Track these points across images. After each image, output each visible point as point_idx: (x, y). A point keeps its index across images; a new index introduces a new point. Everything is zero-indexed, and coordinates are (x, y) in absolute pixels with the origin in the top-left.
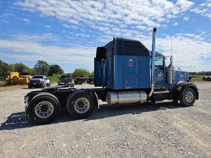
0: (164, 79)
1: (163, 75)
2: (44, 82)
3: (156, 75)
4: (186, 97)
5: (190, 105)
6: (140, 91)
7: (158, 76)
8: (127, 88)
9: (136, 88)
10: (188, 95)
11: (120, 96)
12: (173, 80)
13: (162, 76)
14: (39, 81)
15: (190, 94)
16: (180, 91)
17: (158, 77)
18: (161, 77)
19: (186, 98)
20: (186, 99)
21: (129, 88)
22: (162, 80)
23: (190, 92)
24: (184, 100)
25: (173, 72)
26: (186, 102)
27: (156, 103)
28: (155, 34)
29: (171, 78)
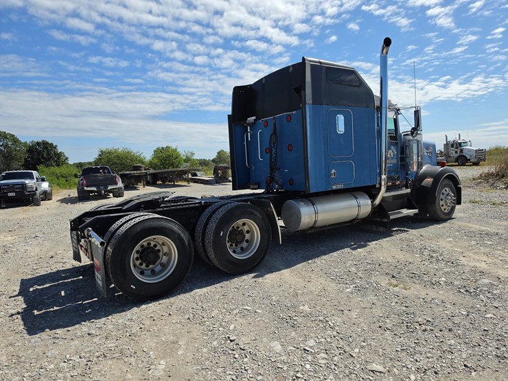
0: (398, 161)
2: (36, 190)
4: (442, 200)
5: (448, 217)
7: (388, 156)
8: (334, 187)
9: (353, 186)
10: (445, 195)
11: (320, 207)
12: (418, 162)
13: (394, 154)
14: (24, 186)
15: (447, 193)
16: (429, 187)
17: (388, 158)
18: (392, 158)
19: (442, 203)
20: (441, 205)
21: (340, 187)
22: (394, 164)
23: (447, 189)
24: (437, 207)
25: (418, 145)
26: (441, 211)
27: (391, 217)
28: (387, 53)
29: (415, 158)
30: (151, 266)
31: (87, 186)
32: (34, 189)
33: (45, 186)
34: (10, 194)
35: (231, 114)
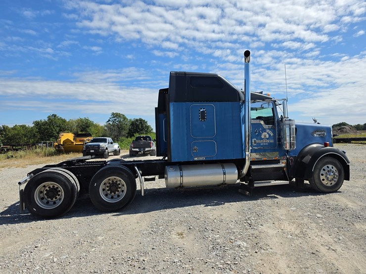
0: (275, 141)
1: (272, 134)
2: (107, 149)
3: (258, 135)
4: (322, 175)
5: (331, 191)
6: (224, 165)
7: (263, 137)
8: (196, 159)
9: (214, 159)
10: (326, 171)
11: (185, 173)
13: (270, 135)
15: (329, 169)
16: (307, 163)
17: (262, 139)
18: (268, 139)
19: (322, 177)
20: (321, 179)
21: (201, 159)
22: (270, 144)
23: (330, 166)
24: (317, 181)
26: (322, 184)
27: (255, 185)
28: (249, 62)
30: (49, 199)
31: (134, 148)
32: (105, 149)
33: (116, 146)
34: (91, 151)
35: (157, 107)
